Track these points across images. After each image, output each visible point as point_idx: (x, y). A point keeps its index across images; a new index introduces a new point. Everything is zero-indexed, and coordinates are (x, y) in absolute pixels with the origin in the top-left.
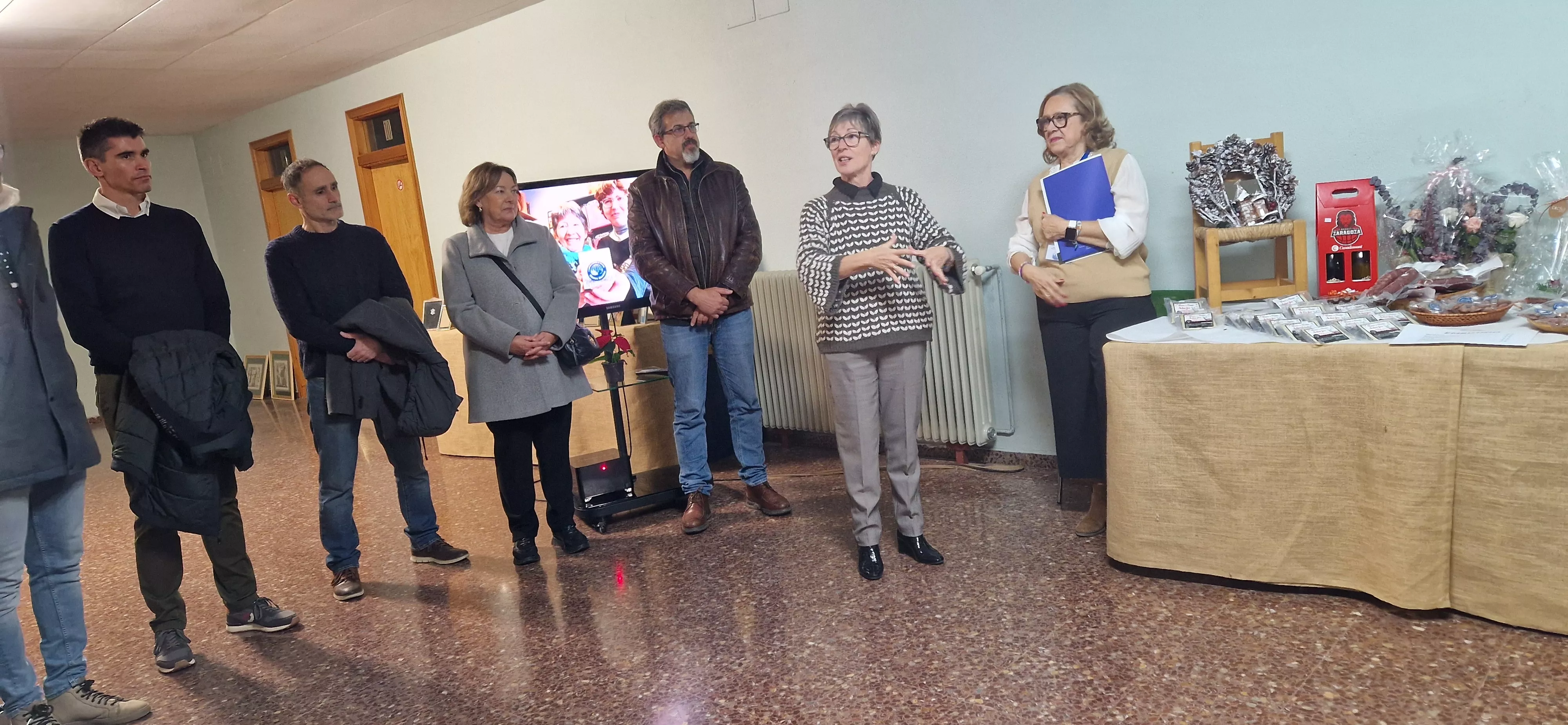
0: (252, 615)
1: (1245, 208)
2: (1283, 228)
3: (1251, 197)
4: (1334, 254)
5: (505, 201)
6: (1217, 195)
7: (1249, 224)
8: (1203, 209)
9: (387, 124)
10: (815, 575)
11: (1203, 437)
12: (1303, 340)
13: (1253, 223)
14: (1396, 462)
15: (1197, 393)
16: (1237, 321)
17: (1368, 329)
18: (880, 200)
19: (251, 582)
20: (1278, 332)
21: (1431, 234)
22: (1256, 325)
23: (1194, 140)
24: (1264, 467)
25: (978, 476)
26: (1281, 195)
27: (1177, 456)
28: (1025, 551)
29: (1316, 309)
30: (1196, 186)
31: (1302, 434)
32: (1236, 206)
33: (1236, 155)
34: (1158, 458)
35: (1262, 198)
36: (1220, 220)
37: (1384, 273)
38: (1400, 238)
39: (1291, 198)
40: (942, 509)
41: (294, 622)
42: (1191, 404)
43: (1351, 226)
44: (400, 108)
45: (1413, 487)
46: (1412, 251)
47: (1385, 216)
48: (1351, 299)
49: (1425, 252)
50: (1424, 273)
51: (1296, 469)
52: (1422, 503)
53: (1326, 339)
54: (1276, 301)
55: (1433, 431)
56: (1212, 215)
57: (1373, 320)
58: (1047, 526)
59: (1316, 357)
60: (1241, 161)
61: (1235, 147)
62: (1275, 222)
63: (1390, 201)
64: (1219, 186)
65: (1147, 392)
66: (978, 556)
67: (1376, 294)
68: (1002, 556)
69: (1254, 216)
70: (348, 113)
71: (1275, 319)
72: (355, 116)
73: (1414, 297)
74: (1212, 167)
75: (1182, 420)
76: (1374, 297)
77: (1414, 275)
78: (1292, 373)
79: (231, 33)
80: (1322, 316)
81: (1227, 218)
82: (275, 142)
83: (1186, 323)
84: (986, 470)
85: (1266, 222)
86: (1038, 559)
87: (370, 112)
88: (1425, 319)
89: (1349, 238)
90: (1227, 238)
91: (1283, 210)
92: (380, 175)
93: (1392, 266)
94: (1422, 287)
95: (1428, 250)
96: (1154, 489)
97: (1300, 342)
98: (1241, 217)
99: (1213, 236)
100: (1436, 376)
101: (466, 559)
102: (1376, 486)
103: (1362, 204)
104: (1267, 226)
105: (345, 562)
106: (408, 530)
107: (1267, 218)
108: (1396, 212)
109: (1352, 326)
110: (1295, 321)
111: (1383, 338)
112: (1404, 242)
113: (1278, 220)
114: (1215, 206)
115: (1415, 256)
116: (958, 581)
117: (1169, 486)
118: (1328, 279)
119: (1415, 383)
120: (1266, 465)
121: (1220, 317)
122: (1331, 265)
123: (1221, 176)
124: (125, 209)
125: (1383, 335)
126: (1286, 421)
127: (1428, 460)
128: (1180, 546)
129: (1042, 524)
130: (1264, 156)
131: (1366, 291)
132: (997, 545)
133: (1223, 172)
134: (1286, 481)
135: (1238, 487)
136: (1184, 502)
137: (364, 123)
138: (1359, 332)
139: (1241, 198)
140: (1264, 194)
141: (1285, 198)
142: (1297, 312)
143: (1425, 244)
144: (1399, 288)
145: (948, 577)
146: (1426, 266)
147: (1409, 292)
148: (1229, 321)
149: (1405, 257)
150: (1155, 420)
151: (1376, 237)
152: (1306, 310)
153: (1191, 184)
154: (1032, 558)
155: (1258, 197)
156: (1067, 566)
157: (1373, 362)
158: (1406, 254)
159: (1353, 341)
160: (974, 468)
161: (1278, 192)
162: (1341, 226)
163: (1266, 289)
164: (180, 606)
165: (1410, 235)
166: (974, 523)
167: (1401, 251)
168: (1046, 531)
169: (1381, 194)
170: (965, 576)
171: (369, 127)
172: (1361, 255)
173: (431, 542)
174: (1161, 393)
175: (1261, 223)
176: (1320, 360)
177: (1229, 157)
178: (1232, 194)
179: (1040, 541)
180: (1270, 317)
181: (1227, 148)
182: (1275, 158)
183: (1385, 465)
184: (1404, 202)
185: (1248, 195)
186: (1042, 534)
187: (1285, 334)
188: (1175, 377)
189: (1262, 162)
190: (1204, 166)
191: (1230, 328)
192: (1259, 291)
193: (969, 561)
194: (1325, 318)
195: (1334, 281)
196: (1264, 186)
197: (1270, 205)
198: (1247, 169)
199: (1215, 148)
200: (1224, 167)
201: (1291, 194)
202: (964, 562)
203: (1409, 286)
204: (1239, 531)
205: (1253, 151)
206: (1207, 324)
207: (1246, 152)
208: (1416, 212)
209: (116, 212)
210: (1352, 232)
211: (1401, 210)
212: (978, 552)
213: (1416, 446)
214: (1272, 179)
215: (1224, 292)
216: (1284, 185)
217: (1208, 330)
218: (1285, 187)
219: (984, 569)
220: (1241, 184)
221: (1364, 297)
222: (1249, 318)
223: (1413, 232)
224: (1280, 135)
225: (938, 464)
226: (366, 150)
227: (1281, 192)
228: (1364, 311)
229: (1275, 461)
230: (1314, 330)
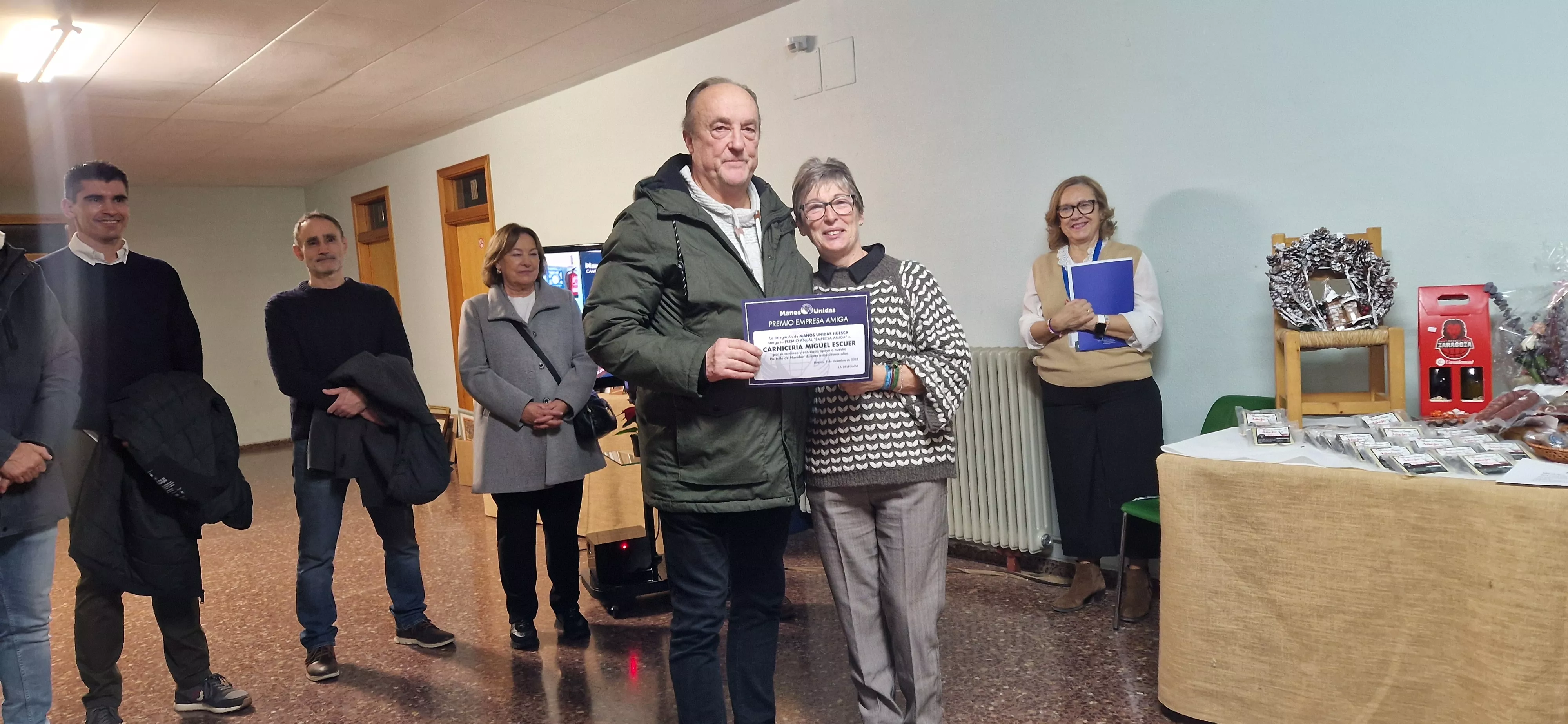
0: (202, 693)
1: (1333, 309)
2: (1377, 335)
3: (1341, 298)
4: (1439, 368)
5: (520, 264)
6: (1301, 294)
7: (1338, 329)
8: (1285, 308)
9: (474, 183)
10: (825, 689)
11: (1269, 572)
12: (1391, 468)
13: (1342, 328)
14: (1504, 626)
15: (1264, 520)
16: (1317, 439)
17: (1471, 461)
18: (869, 286)
19: (204, 657)
20: (1363, 456)
21: (1556, 353)
22: (1338, 446)
23: (1279, 231)
24: (1341, 615)
25: (1029, 587)
26: (1376, 298)
27: (1239, 594)
28: (1063, 683)
29: (1411, 432)
30: (1277, 283)
31: (1388, 580)
32: (1324, 307)
33: (1325, 251)
34: (1216, 593)
35: (1354, 301)
36: (1305, 322)
37: (1499, 394)
38: (1519, 355)
39: (1388, 302)
40: (982, 623)
41: (245, 703)
42: (1257, 533)
43: (1460, 337)
44: (486, 169)
45: (1522, 658)
46: (1534, 370)
47: (1501, 328)
48: (1458, 422)
49: (1550, 373)
50: (1547, 397)
51: (1381, 622)
52: (1535, 678)
53: (1419, 470)
54: (1366, 418)
55: (1549, 592)
56: (1294, 316)
57: (1480, 450)
58: (1095, 655)
59: (1405, 490)
60: (1330, 258)
61: (1324, 242)
62: (1368, 328)
63: (1508, 311)
64: (1304, 284)
65: (1205, 515)
66: (1010, 684)
67: (1486, 419)
68: (1037, 687)
69: (1344, 320)
70: (439, 172)
71: (1363, 441)
72: (445, 175)
73: (1533, 425)
74: (1295, 263)
75: (1245, 550)
76: (1484, 422)
77: (1534, 399)
78: (1377, 506)
79: (324, 91)
80: (1417, 440)
81: (1312, 320)
82: (373, 197)
83: (1259, 437)
84: (1039, 581)
85: (1357, 327)
86: (1078, 695)
87: (460, 172)
88: (1545, 454)
89: (1457, 352)
90: (1309, 343)
91: (1378, 315)
92: (463, 232)
93: (1510, 387)
94: (1542, 415)
95: (1553, 371)
96: (1211, 628)
97: (1387, 470)
98: (1329, 320)
99: (1294, 340)
100: (1553, 525)
101: (451, 643)
102: (1479, 652)
103: (1475, 312)
104: (1357, 333)
105: (320, 638)
106: (393, 608)
107: (1359, 323)
108: (1515, 324)
109: (1454, 456)
110: (1385, 444)
111: (1490, 473)
112: (1524, 360)
113: (1372, 327)
114: (1299, 306)
115: (1537, 376)
116: (982, 714)
117: (1230, 627)
118: (1432, 397)
119: (1527, 532)
120: (1344, 613)
121: (1298, 432)
122: (1435, 381)
123: (1306, 273)
124: (102, 256)
125: (1490, 470)
126: (1369, 563)
127: (1542, 626)
128: (1240, 700)
129: (1090, 652)
130: (1357, 254)
131: (1475, 415)
132: (1034, 673)
133: (1309, 268)
134: (1367, 635)
135: (1308, 635)
136: (1245, 647)
137: (454, 182)
138: (1460, 464)
139: (1329, 299)
140: (1356, 296)
141: (1381, 302)
142: (1389, 434)
143: (1550, 364)
144: (1515, 414)
145: (971, 708)
146: (1552, 389)
147: (1526, 419)
148: (1308, 439)
149: (1525, 378)
150: (1214, 548)
151: (1489, 352)
152: (1399, 431)
153: (1272, 280)
154: (1071, 693)
155: (1349, 299)
156: (1109, 708)
157: (1476, 502)
158: (1527, 374)
159: (1452, 474)
160: (1026, 578)
161: (1373, 295)
162: (1448, 337)
163: (1354, 403)
164: (117, 681)
165: (1531, 352)
166: (1014, 643)
167: (1521, 370)
168: (1093, 662)
169: (1497, 302)
170: (991, 708)
171: (458, 186)
172: (1472, 371)
173: (417, 622)
174: (1221, 517)
175: (1352, 329)
176: (1410, 494)
177: (1316, 253)
178: (1319, 294)
179: (1084, 672)
180: (1355, 437)
181: (1314, 243)
182: (1370, 257)
183: (1489, 627)
184: (1524, 314)
185: (1337, 296)
186: (1088, 664)
187: (1370, 460)
188: (1238, 500)
189: (1355, 260)
190: (1287, 261)
191: (1308, 446)
192: (1346, 406)
193: (998, 690)
194: (1420, 444)
195: (1439, 399)
196: (1356, 287)
197: (1363, 308)
198: (1337, 267)
199: (1300, 242)
200: (1310, 264)
201: (1389, 297)
202: (993, 690)
203: (1527, 412)
204: (1310, 689)
205: (1345, 247)
206: (1283, 440)
207: (1337, 248)
208: (1540, 327)
209: (92, 258)
210: (1461, 344)
211: (1520, 323)
212: (1011, 679)
213: (1528, 608)
214: (1366, 280)
215: (1305, 404)
216: (1380, 286)
217: (1285, 448)
218: (1382, 290)
219: (1014, 701)
220: (1328, 283)
221: (1472, 421)
222: (1330, 436)
223: (1535, 349)
224: (1378, 231)
225: (988, 569)
226: (453, 207)
227: (1376, 294)
228: (1471, 438)
229: (1354, 609)
230: (1405, 457)
